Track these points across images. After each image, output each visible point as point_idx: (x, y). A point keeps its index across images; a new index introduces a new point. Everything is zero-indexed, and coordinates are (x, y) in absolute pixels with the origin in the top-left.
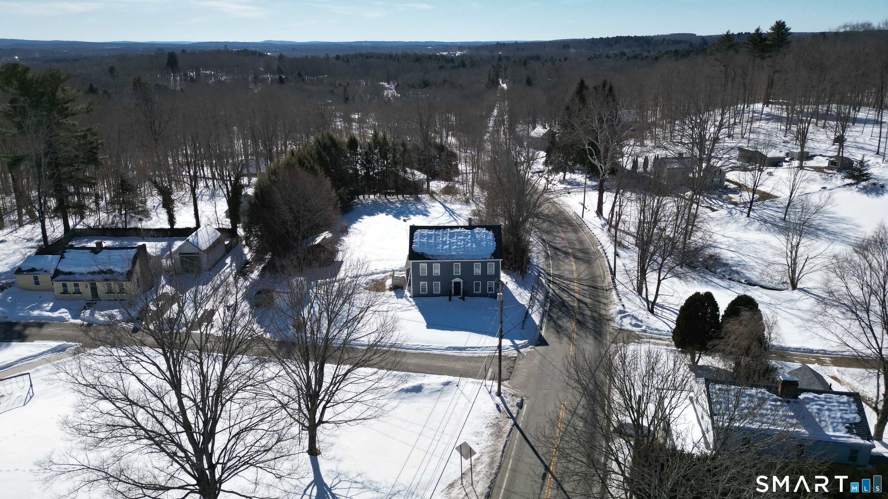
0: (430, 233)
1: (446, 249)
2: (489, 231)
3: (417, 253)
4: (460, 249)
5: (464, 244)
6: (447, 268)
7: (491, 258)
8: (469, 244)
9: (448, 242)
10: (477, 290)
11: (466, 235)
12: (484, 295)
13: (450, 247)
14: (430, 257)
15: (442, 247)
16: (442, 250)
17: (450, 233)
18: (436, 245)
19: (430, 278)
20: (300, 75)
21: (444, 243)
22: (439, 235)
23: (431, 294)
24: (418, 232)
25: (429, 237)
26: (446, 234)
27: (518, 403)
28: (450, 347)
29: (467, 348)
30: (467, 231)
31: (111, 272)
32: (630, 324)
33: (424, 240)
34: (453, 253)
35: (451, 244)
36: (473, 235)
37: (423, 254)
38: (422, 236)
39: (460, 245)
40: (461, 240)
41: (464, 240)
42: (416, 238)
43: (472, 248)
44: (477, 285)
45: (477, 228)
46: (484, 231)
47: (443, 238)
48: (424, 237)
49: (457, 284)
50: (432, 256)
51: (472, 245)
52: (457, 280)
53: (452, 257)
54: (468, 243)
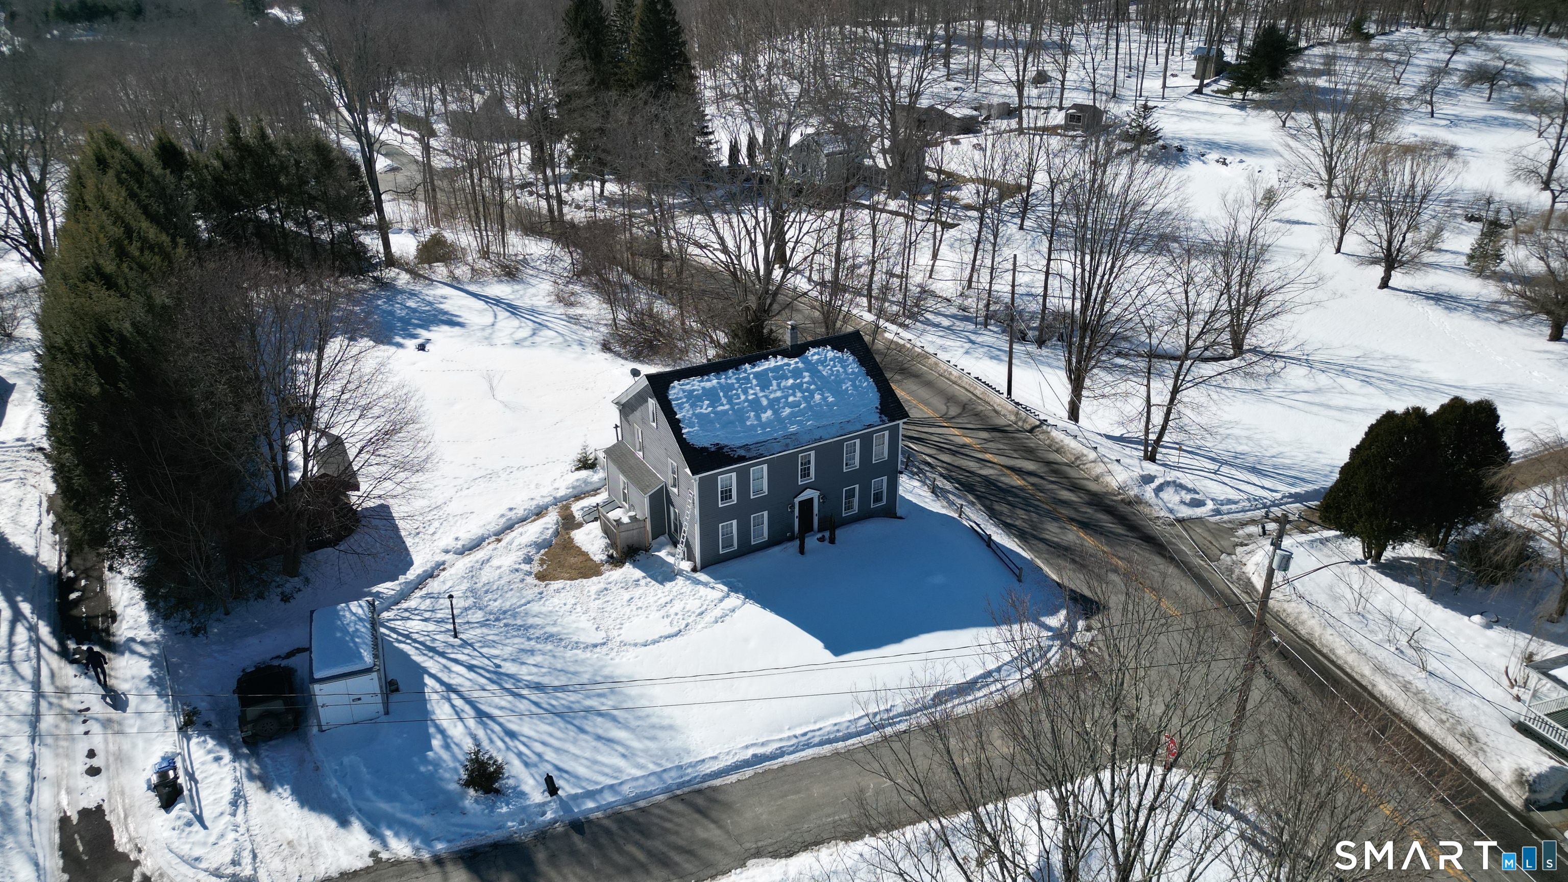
1: (769, 423)
3: (704, 449)
4: (802, 413)
5: (804, 398)
6: (782, 472)
7: (883, 422)
8: (817, 397)
9: (764, 401)
10: (849, 507)
11: (797, 373)
12: (865, 515)
13: (776, 413)
14: (742, 453)
15: (758, 417)
16: (763, 426)
17: (757, 375)
18: (740, 415)
19: (744, 507)
21: (757, 407)
22: (731, 387)
23: (746, 549)
24: (676, 390)
25: (711, 395)
26: (747, 379)
30: (792, 361)
32: (1183, 502)
33: (705, 408)
34: (793, 429)
35: (773, 403)
36: (811, 368)
37: (720, 448)
38: (693, 399)
39: (796, 404)
40: (793, 387)
41: (798, 387)
42: (681, 406)
43: (829, 405)
44: (850, 495)
45: (813, 351)
46: (831, 354)
47: (745, 392)
48: (699, 398)
49: (806, 507)
51: (824, 399)
52: (806, 495)
53: (794, 439)
54: (811, 393)
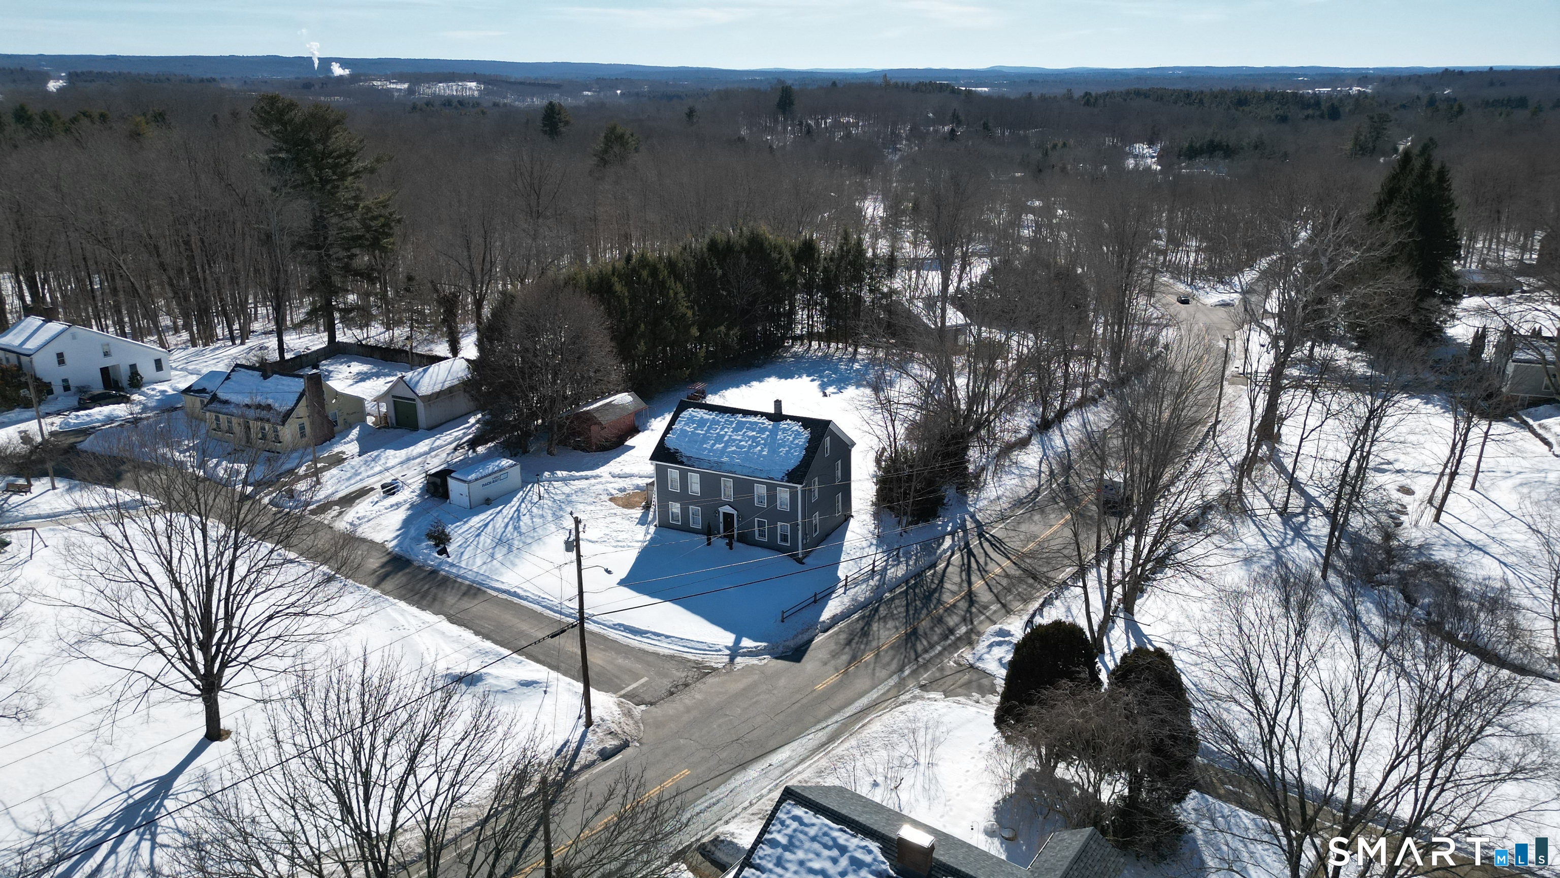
0: (707, 417)
1: (717, 450)
2: (805, 428)
3: (669, 449)
4: (739, 453)
5: (750, 446)
6: (711, 484)
7: (782, 480)
8: (759, 448)
9: (726, 438)
10: (761, 534)
11: (762, 430)
12: (773, 546)
13: (726, 447)
14: (684, 460)
15: (713, 445)
16: (711, 450)
17: (739, 422)
18: (705, 439)
19: (684, 497)
20: (986, 126)
21: (719, 439)
22: (718, 423)
23: (685, 528)
24: (688, 412)
25: (702, 423)
26: (732, 423)
27: (604, 748)
28: (620, 625)
29: (647, 632)
30: (767, 422)
31: (269, 407)
33: (691, 428)
34: (725, 459)
35: (729, 442)
36: (774, 432)
37: (676, 452)
38: (691, 421)
39: (743, 447)
40: (750, 437)
41: (754, 438)
42: (680, 422)
43: (760, 456)
44: (761, 525)
45: (788, 421)
46: (796, 428)
47: (722, 429)
48: (694, 422)
49: (728, 517)
50: (689, 458)
51: (762, 450)
52: (727, 509)
53: (719, 465)
54: (758, 444)
